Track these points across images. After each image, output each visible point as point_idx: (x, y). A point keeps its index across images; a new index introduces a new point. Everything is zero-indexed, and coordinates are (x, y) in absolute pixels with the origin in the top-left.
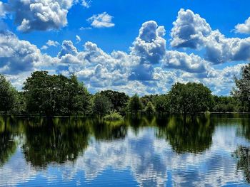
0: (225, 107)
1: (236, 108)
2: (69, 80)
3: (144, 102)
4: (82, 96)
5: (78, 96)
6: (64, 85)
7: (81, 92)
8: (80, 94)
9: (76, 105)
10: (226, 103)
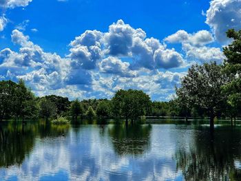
0: (159, 111)
1: (169, 112)
2: (18, 86)
3: (85, 107)
4: (30, 102)
5: (27, 101)
6: (13, 91)
7: (29, 97)
8: (28, 99)
9: (24, 110)
10: (160, 108)
